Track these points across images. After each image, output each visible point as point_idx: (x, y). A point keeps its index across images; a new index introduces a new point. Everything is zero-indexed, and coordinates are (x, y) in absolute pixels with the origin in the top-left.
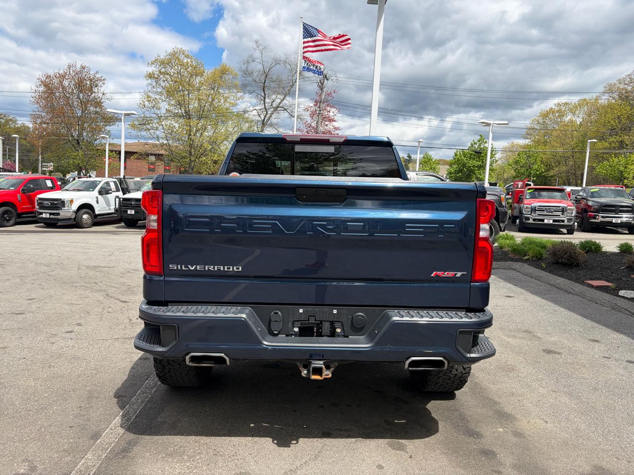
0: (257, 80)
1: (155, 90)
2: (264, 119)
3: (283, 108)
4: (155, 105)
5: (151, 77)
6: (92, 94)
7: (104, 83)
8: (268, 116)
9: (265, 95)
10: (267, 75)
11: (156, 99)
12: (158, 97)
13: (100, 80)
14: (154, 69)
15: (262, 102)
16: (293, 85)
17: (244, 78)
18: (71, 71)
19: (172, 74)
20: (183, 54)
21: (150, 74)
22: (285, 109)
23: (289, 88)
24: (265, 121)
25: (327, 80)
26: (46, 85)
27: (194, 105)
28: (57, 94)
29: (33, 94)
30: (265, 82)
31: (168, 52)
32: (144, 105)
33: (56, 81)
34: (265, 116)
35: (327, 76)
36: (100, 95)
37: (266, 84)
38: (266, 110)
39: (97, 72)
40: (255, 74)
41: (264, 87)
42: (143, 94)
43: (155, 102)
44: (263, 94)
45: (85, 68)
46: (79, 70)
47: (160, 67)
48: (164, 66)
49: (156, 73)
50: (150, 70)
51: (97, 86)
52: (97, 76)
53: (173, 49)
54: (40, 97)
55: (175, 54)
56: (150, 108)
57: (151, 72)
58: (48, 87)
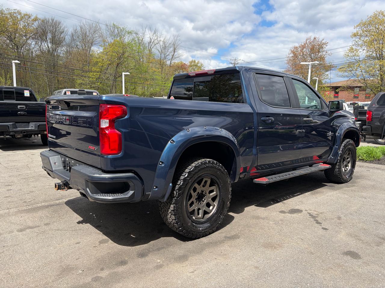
1: (357, 43)
4: (355, 54)
5: (355, 36)
6: (319, 53)
7: (327, 46)
13: (325, 44)
14: (358, 29)
18: (308, 42)
20: (382, 14)
21: (354, 34)
28: (299, 57)
29: (287, 59)
31: (369, 16)
32: (348, 55)
33: (299, 49)
36: (324, 53)
39: (323, 40)
42: (348, 48)
43: (356, 51)
45: (316, 39)
46: (312, 40)
47: (363, 28)
48: (366, 26)
49: (360, 32)
50: (355, 31)
51: (323, 48)
52: (323, 42)
53: (374, 13)
54: (290, 60)
55: (375, 16)
56: (352, 57)
57: (355, 32)
58: (295, 53)
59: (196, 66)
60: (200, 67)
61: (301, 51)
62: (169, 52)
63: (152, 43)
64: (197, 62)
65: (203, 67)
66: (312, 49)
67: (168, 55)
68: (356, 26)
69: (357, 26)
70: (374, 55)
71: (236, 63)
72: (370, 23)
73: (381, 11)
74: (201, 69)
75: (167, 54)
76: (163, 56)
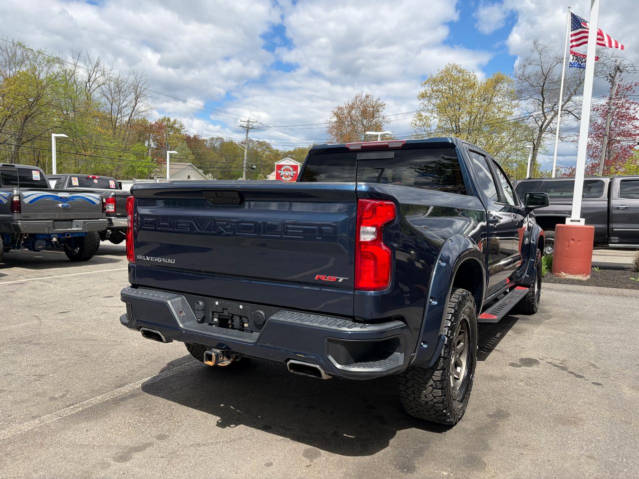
0: (535, 84)
1: (426, 108)
2: (542, 126)
3: (567, 110)
4: (425, 123)
5: (423, 96)
6: (373, 119)
7: (384, 108)
8: (547, 121)
9: (544, 99)
10: (546, 77)
11: (427, 117)
12: (428, 115)
13: (381, 106)
14: (426, 88)
15: (540, 108)
16: (581, 83)
17: (520, 85)
18: (358, 101)
19: (444, 91)
20: (456, 69)
21: (422, 94)
22: (569, 112)
23: (575, 87)
24: (544, 126)
25: (621, 72)
26: (338, 116)
27: (465, 119)
28: (346, 123)
29: (328, 125)
30: (543, 86)
31: (441, 70)
32: (416, 125)
33: (346, 111)
34: (543, 123)
35: (621, 68)
36: (381, 119)
37: (545, 86)
38: (545, 116)
39: (379, 99)
40: (533, 78)
41: (542, 91)
42: (415, 113)
43: (426, 120)
44: (541, 99)
45: (369, 97)
46: (364, 99)
47: (433, 86)
48: (436, 84)
49: (429, 92)
50: (422, 90)
51: (378, 111)
52: (379, 102)
53: (446, 66)
54: (333, 127)
55: (447, 71)
56: (421, 126)
57: (423, 92)
58: (340, 117)
59: (172, 127)
60: (178, 130)
61: (348, 113)
62: (126, 100)
63: (91, 83)
64: (172, 120)
65: (183, 130)
66: (364, 113)
67: (125, 107)
68: (423, 83)
69: (425, 83)
70: (449, 126)
71: (250, 127)
72: (442, 80)
73: (454, 64)
74: (180, 134)
75: (123, 105)
76: (115, 107)
